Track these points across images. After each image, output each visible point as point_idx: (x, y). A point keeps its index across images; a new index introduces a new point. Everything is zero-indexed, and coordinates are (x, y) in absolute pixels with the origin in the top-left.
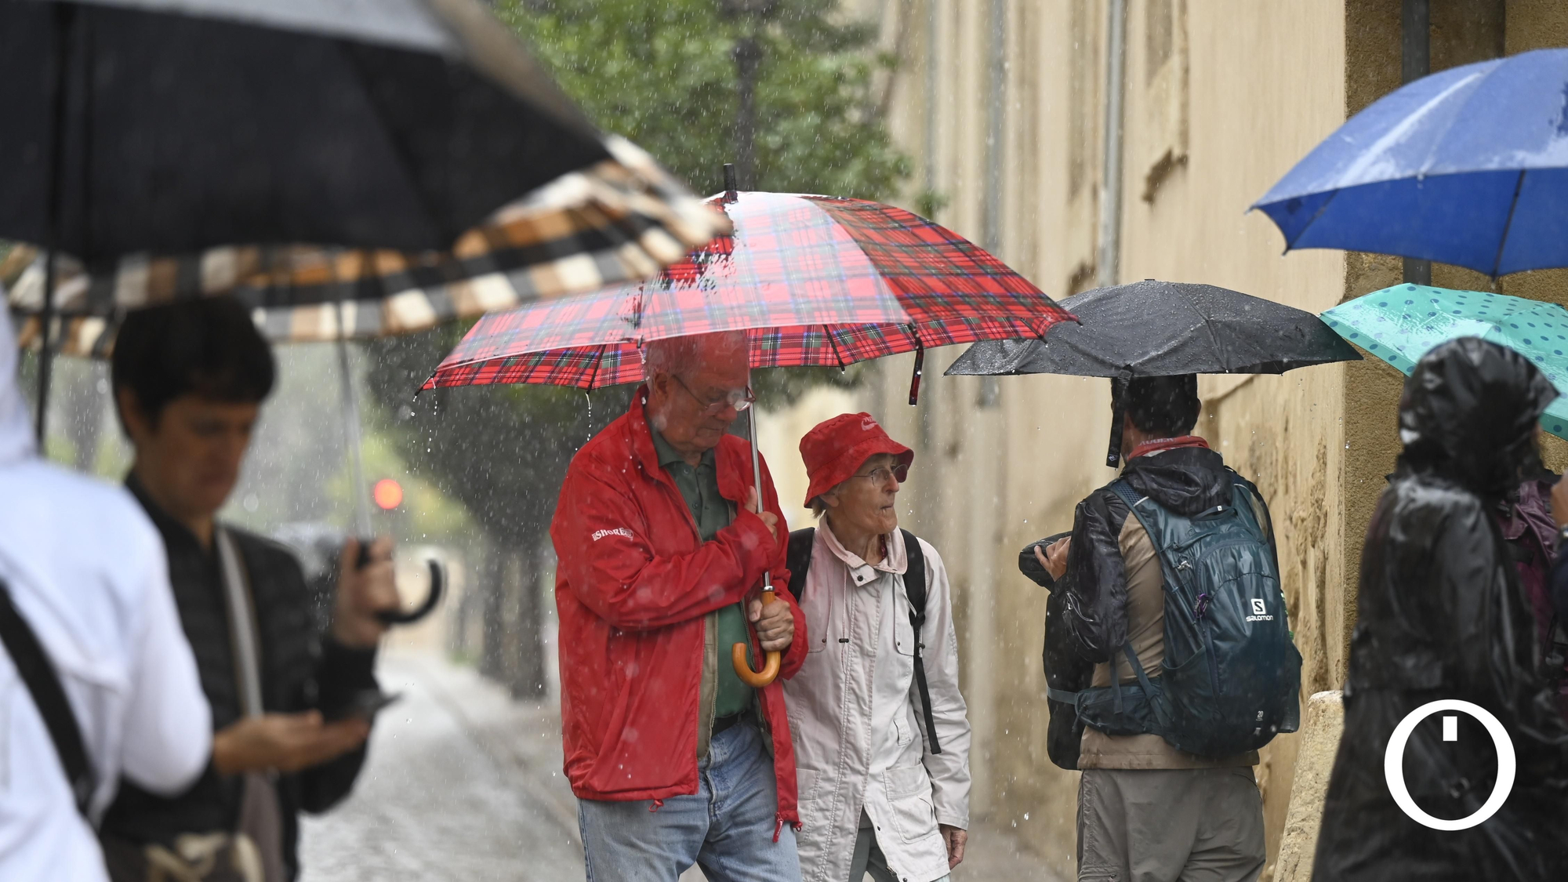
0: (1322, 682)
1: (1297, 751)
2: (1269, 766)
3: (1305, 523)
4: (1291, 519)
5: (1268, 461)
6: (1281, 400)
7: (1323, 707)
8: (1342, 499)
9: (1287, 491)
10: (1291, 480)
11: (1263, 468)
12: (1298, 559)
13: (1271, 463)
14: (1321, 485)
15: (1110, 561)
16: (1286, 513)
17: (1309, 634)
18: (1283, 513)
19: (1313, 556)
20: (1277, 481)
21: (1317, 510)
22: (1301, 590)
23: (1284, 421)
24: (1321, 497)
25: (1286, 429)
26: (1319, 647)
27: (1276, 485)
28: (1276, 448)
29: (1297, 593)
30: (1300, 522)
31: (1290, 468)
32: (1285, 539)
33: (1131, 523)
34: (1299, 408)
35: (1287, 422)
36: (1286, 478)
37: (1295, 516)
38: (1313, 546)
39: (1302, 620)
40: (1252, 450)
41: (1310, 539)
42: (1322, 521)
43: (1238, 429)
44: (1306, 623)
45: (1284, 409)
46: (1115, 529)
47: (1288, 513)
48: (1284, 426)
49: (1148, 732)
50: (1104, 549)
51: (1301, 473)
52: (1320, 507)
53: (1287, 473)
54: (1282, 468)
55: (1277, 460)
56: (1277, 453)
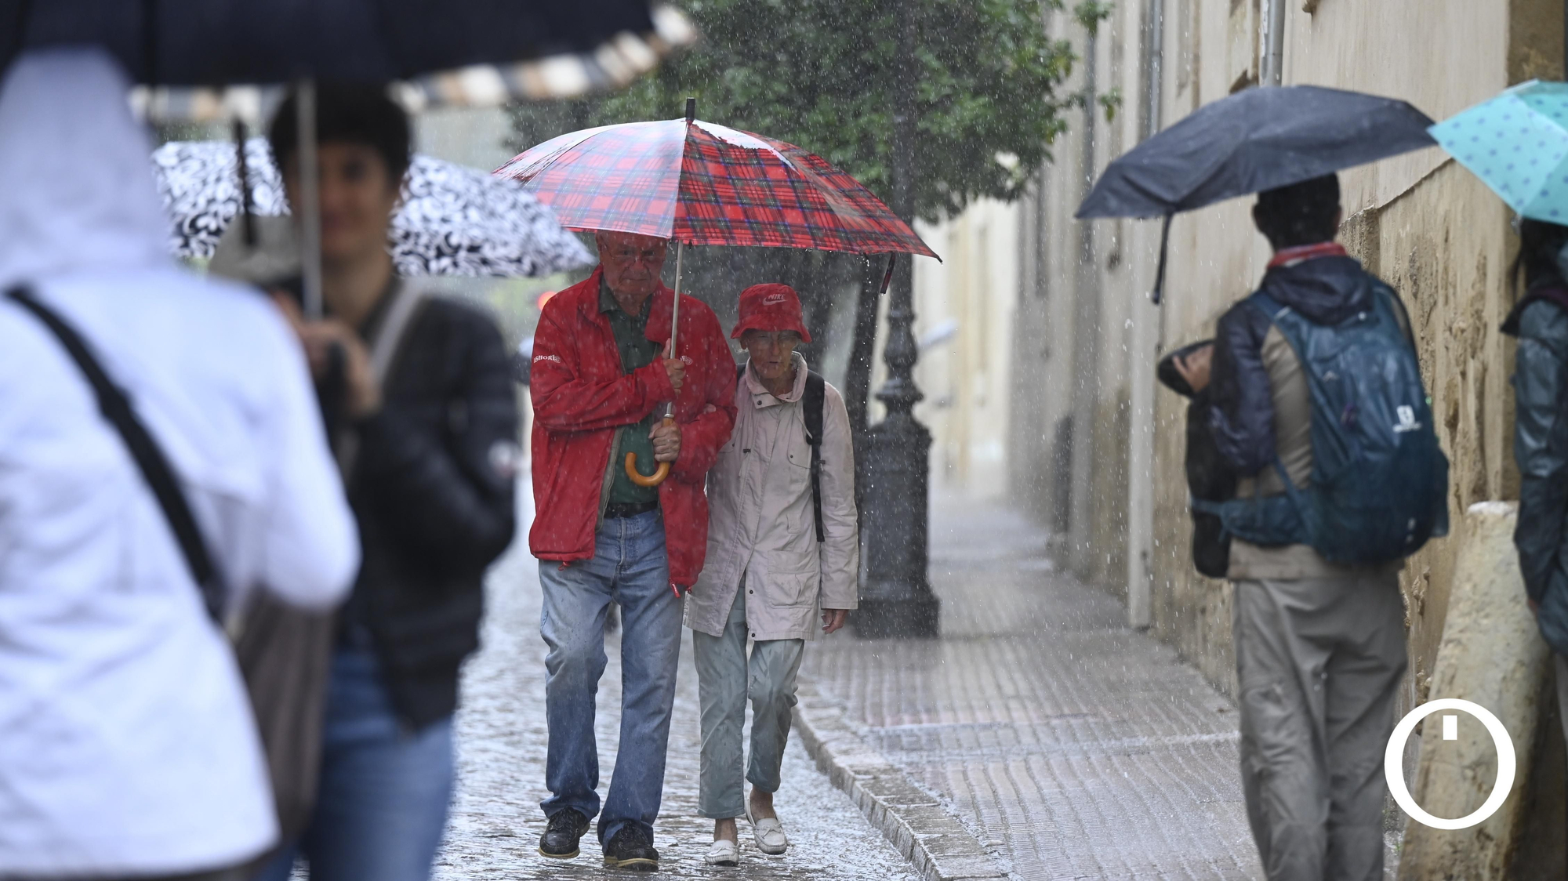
0: (1480, 493)
1: (1455, 563)
2: (1427, 577)
3: (1465, 334)
4: (1450, 329)
5: (1429, 272)
6: (1441, 210)
7: (1481, 518)
8: (1502, 310)
9: (1446, 302)
10: (1451, 290)
11: (1423, 279)
12: (1458, 370)
13: (1432, 274)
14: (1481, 296)
15: (1255, 376)
16: (1445, 324)
17: (1468, 445)
18: (1443, 324)
19: (1472, 368)
20: (1437, 292)
21: (1477, 322)
22: (1460, 401)
23: (1445, 232)
24: (1481, 307)
25: (1446, 240)
26: (1478, 458)
27: (1435, 296)
28: (1437, 258)
29: (1456, 404)
30: (1459, 333)
31: (1450, 280)
32: (1445, 349)
33: (1273, 336)
34: (1459, 218)
35: (1447, 233)
36: (1446, 289)
37: (1455, 327)
38: (1473, 357)
39: (1461, 431)
40: (1412, 261)
41: (1469, 350)
42: (1482, 332)
43: (1399, 240)
44: (1465, 434)
45: (1445, 220)
46: (1257, 343)
47: (1448, 323)
48: (1445, 237)
49: (1299, 541)
50: (1247, 364)
51: (1461, 285)
52: (1480, 318)
53: (1447, 284)
54: (1442, 278)
55: (1437, 271)
56: (1437, 263)
